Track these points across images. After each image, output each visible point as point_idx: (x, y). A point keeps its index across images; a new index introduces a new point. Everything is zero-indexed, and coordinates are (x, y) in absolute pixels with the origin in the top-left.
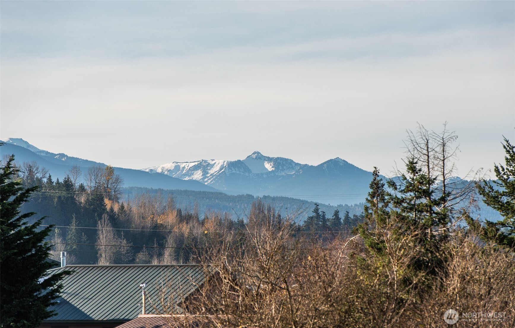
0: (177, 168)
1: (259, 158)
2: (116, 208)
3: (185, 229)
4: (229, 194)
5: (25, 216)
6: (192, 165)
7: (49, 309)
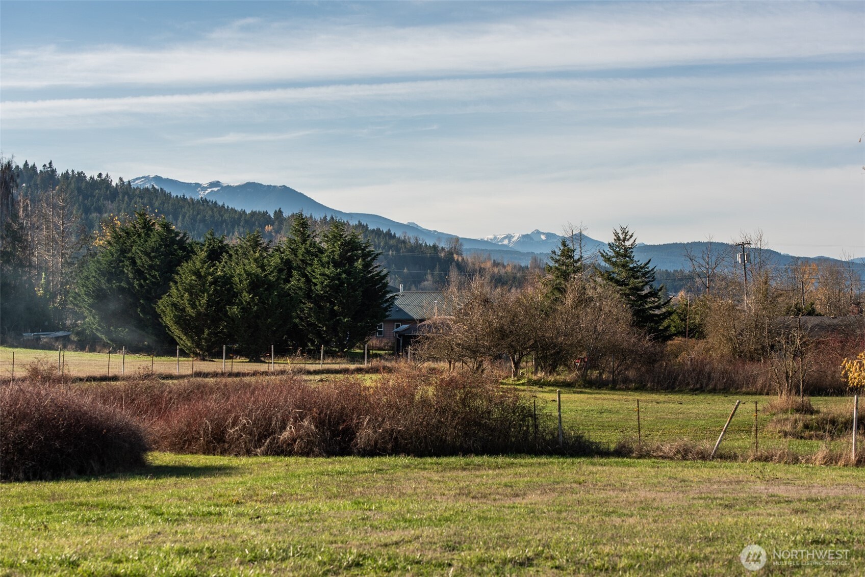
0: (495, 238)
1: (538, 233)
2: (460, 259)
3: (496, 270)
4: (522, 252)
5: (376, 267)
6: (503, 236)
7: (387, 313)
